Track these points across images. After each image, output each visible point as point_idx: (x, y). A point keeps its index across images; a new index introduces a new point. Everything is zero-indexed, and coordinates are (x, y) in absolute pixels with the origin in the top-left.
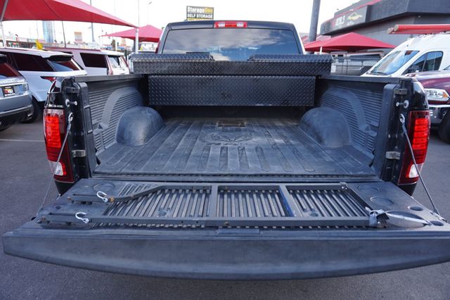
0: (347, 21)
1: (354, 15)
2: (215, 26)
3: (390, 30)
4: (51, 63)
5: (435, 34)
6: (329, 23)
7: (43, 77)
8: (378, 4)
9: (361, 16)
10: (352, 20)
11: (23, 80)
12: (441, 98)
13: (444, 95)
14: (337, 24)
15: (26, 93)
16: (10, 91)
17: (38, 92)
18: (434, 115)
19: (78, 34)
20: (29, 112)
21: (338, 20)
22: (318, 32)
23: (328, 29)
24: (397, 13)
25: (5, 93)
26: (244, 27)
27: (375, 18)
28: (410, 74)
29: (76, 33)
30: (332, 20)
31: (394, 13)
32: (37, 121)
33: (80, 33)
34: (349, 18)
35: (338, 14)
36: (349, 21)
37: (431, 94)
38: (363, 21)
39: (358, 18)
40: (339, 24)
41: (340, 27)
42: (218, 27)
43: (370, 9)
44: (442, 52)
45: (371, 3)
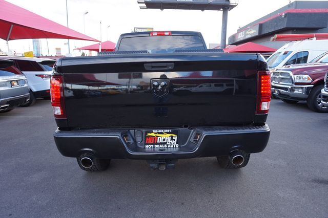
0: (246, 35)
1: (250, 31)
2: (151, 35)
3: (272, 38)
4: (42, 66)
5: (302, 40)
6: (234, 37)
7: (37, 75)
8: (266, 22)
9: (255, 31)
10: (249, 34)
11: (24, 77)
12: (306, 81)
13: (308, 79)
14: (239, 37)
15: (26, 85)
16: (16, 84)
17: (33, 85)
18: (303, 92)
19: (58, 49)
20: (27, 98)
21: (239, 34)
22: (227, 43)
23: (234, 41)
24: (279, 29)
25: (12, 85)
26: (169, 35)
27: (265, 32)
28: (287, 66)
29: (57, 49)
30: (236, 34)
31: (277, 29)
32: (32, 106)
33: (60, 49)
34: (247, 32)
35: (240, 30)
36: (247, 34)
37: (300, 79)
38: (257, 34)
39: (254, 32)
40: (241, 37)
41: (242, 39)
42: (153, 36)
43: (261, 26)
44: (308, 52)
45: (261, 23)
